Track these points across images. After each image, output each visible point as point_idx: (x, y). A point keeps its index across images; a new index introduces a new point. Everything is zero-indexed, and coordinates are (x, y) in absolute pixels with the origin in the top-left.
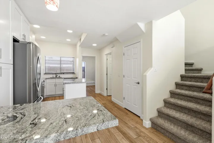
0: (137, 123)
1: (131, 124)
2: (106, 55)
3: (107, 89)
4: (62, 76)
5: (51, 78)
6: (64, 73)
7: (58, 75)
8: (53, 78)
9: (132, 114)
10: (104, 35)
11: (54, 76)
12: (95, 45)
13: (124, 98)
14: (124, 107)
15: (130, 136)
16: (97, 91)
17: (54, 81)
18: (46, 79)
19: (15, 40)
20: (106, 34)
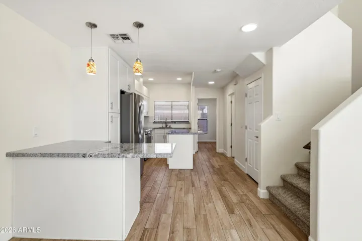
0: (251, 191)
1: (242, 190)
2: (229, 95)
3: (231, 147)
4: (173, 126)
5: (160, 128)
6: (175, 122)
7: (169, 125)
8: (163, 128)
9: (253, 181)
10: (215, 71)
11: (164, 125)
12: (211, 83)
13: (246, 159)
14: (246, 172)
15: (230, 200)
16: (219, 150)
17: (163, 131)
18: (154, 129)
19: (122, 92)
20: (218, 70)
